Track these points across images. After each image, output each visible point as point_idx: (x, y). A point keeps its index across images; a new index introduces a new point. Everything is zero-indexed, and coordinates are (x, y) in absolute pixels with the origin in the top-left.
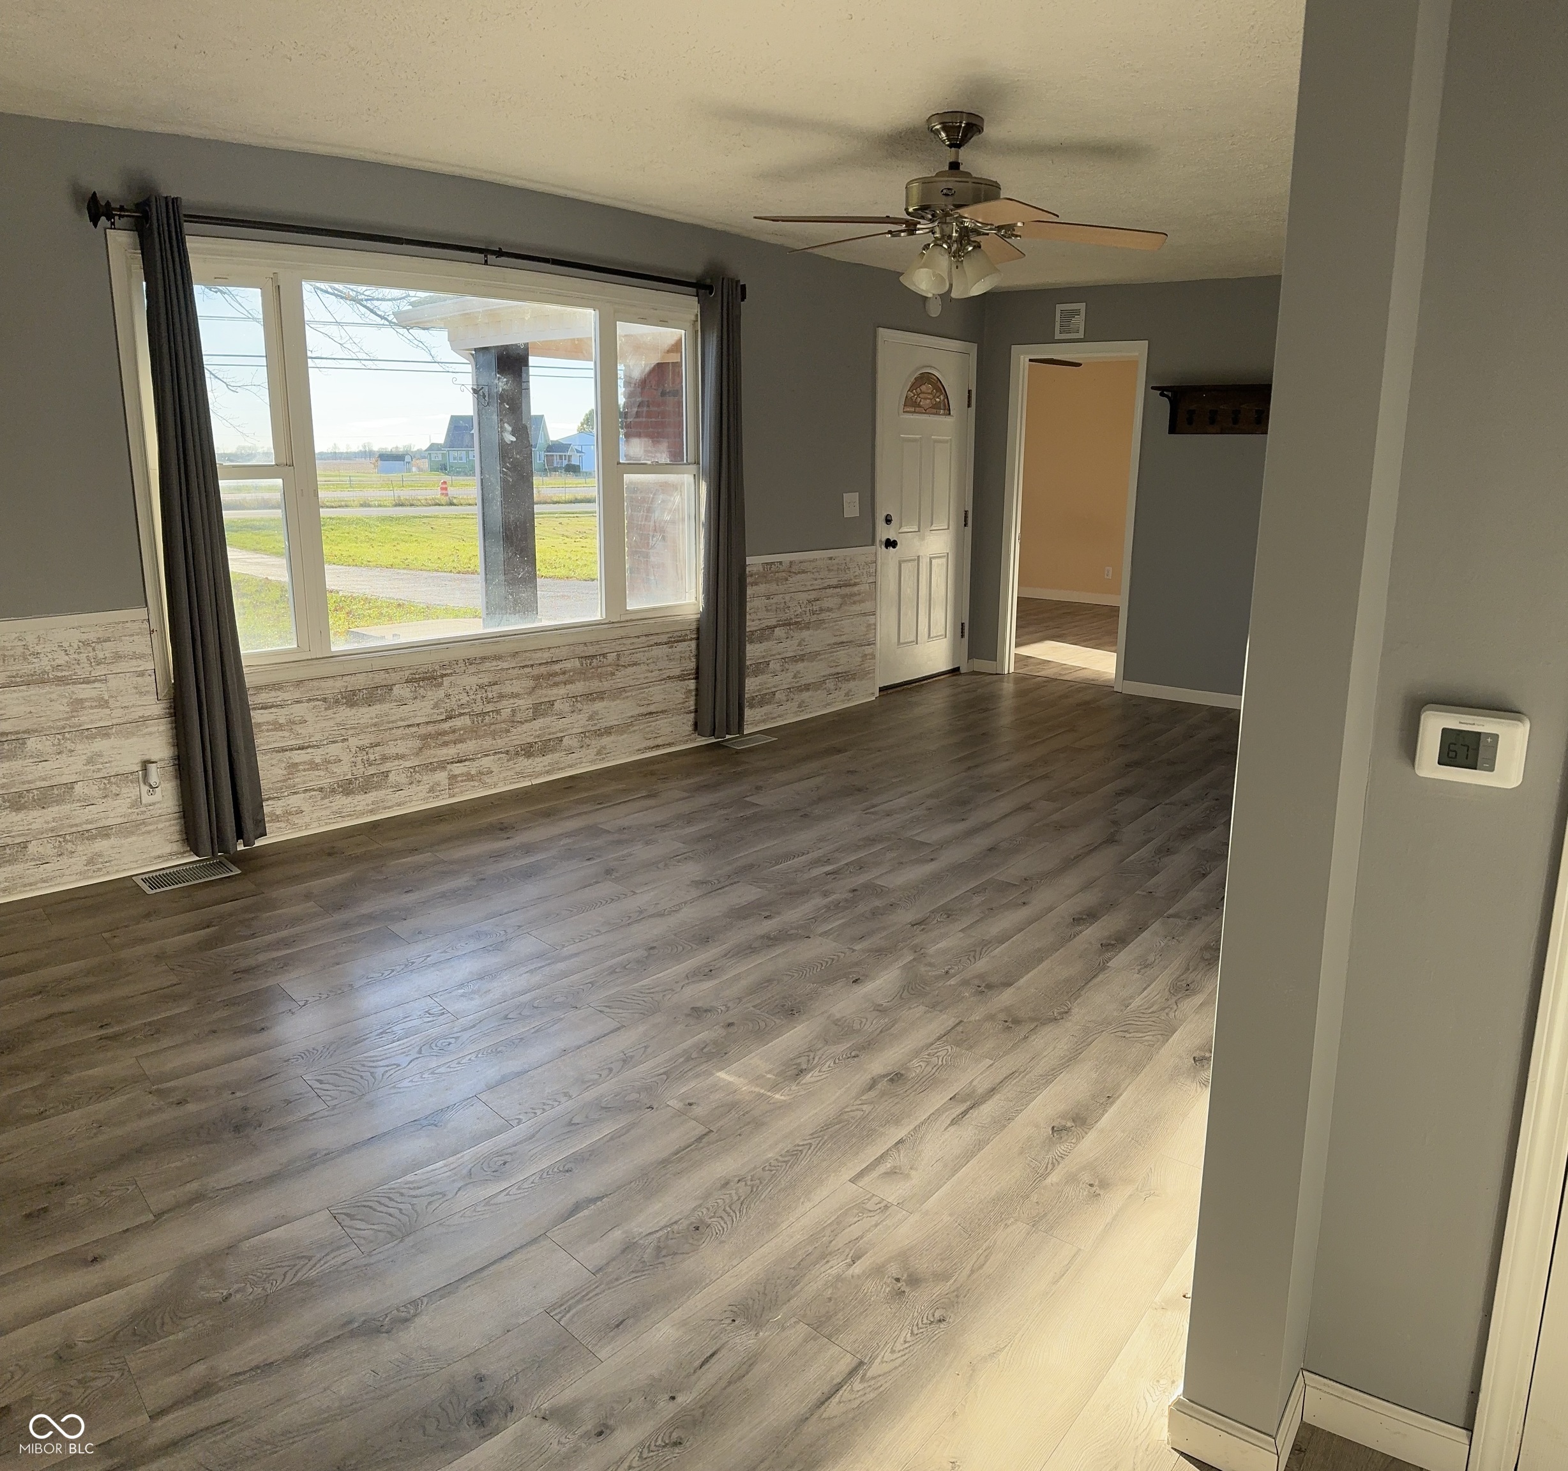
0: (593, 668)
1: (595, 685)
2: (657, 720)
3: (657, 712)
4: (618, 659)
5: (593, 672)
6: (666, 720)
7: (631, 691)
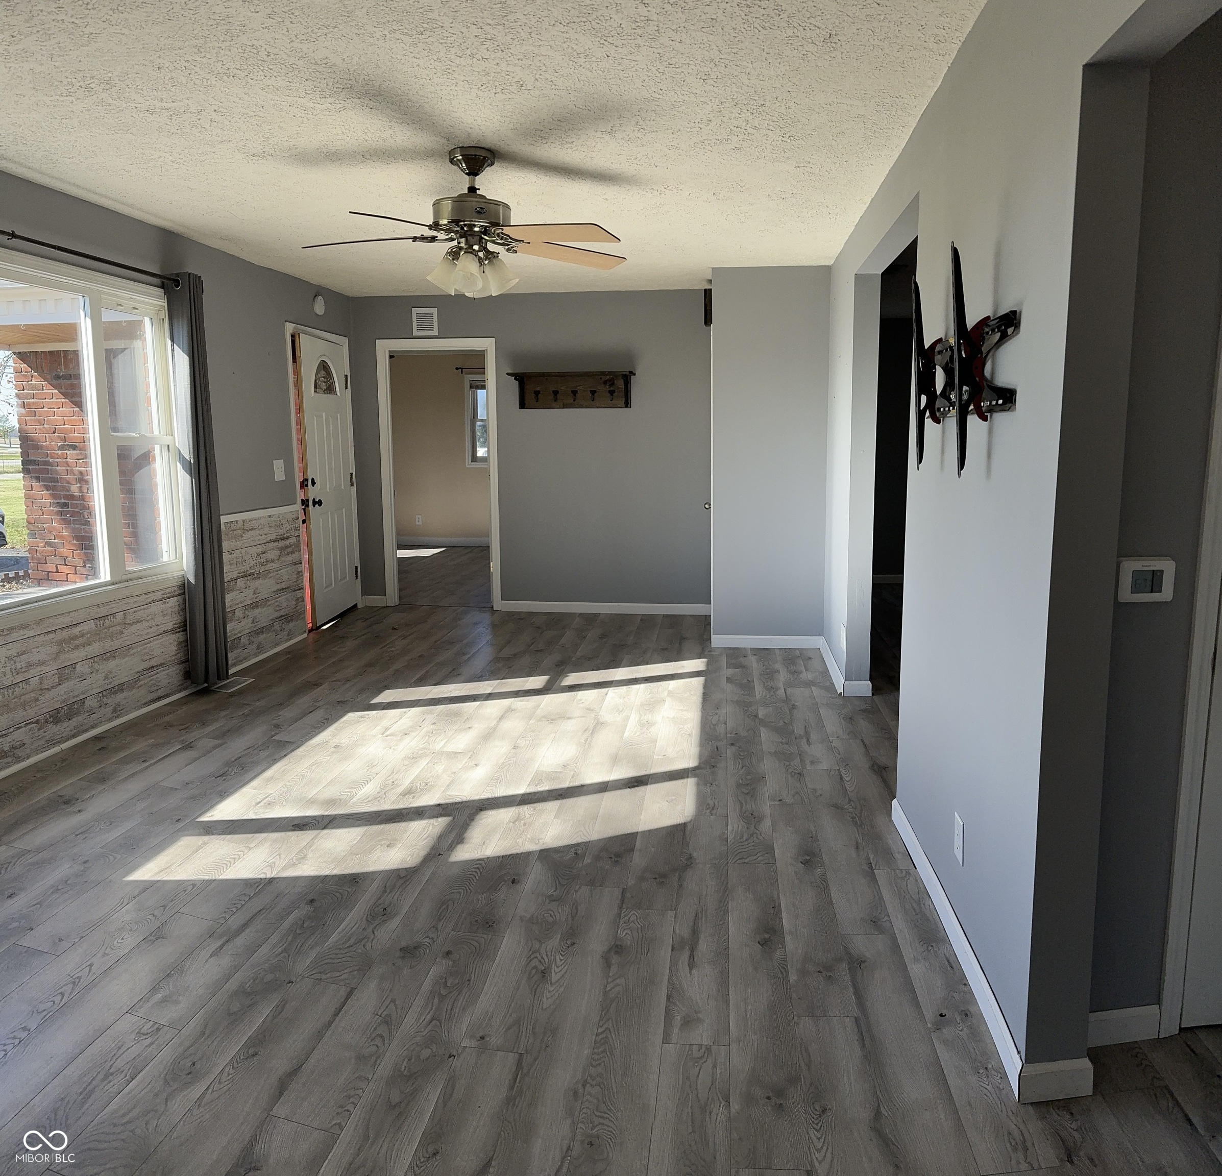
0: (106, 628)
1: (109, 645)
2: (157, 673)
3: (157, 666)
4: (125, 619)
5: (106, 633)
6: (164, 672)
7: (136, 647)
